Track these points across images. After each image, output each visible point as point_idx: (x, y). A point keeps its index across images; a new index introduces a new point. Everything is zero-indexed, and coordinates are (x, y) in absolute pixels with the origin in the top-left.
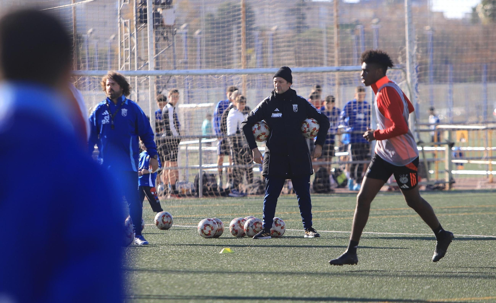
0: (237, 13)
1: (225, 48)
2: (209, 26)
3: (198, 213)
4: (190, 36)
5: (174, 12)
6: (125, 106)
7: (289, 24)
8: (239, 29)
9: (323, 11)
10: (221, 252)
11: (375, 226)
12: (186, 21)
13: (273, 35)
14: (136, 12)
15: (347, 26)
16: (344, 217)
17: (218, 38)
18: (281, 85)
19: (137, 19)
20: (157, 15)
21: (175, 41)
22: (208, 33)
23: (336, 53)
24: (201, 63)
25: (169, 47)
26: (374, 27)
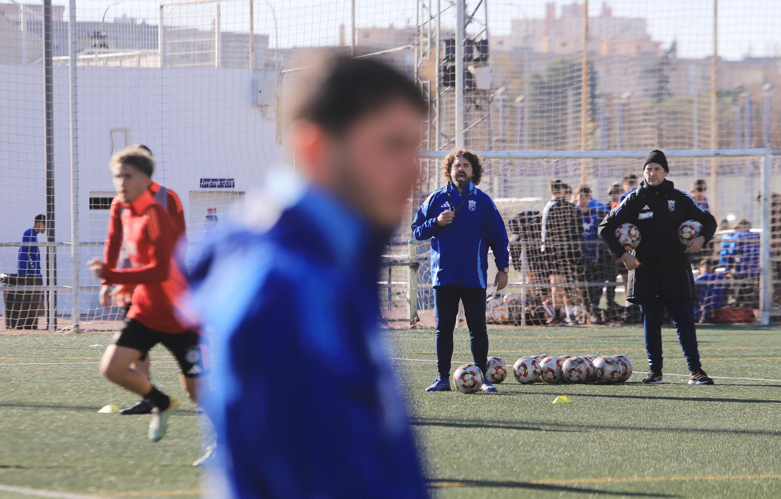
0: (575, 74)
1: (557, 121)
2: (538, 91)
3: (520, 348)
4: (509, 104)
5: (491, 72)
6: (473, 197)
7: (646, 90)
8: (579, 97)
9: (693, 72)
10: (554, 402)
11: (767, 370)
12: (504, 83)
13: (624, 105)
14: (440, 71)
15: (728, 93)
16: (723, 357)
17: (550, 108)
18: (658, 174)
19: (440, 80)
20: (468, 75)
21: (491, 112)
22: (536, 100)
23: (713, 130)
24: (521, 141)
25: (483, 119)
26: (765, 95)
